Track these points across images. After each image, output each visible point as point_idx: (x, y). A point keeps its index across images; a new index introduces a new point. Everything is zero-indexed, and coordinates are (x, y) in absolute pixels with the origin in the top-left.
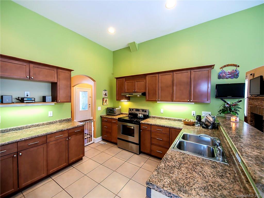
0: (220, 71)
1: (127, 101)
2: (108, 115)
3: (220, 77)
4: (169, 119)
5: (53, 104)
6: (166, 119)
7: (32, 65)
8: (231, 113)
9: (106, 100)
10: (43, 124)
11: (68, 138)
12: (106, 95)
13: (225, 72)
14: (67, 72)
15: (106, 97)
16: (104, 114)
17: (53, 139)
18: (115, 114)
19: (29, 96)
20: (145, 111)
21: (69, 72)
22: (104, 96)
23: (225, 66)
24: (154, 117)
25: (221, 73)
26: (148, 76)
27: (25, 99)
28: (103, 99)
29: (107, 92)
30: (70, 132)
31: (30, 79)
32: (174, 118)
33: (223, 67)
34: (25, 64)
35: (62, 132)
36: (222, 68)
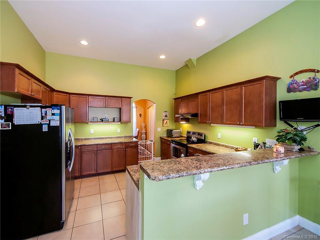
0: (290, 80)
1: (185, 123)
2: (168, 137)
3: (289, 90)
4: (226, 147)
5: (119, 123)
6: (223, 145)
7: (107, 98)
8: (285, 142)
9: (167, 122)
10: (114, 137)
11: (126, 149)
12: (166, 116)
13: (297, 82)
14: (128, 99)
15: (167, 118)
16: (164, 135)
17: (115, 147)
18: (173, 135)
19: (107, 118)
20: (201, 135)
21: (129, 99)
22: (164, 118)
23: (297, 74)
24: (211, 143)
25: (291, 84)
26: (200, 95)
27: (103, 120)
28: (163, 120)
29: (167, 114)
30: (127, 144)
31: (106, 107)
32: (231, 146)
33: (294, 76)
34: (103, 98)
35: (121, 143)
36: (291, 77)
